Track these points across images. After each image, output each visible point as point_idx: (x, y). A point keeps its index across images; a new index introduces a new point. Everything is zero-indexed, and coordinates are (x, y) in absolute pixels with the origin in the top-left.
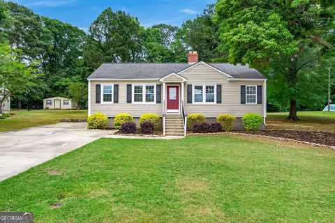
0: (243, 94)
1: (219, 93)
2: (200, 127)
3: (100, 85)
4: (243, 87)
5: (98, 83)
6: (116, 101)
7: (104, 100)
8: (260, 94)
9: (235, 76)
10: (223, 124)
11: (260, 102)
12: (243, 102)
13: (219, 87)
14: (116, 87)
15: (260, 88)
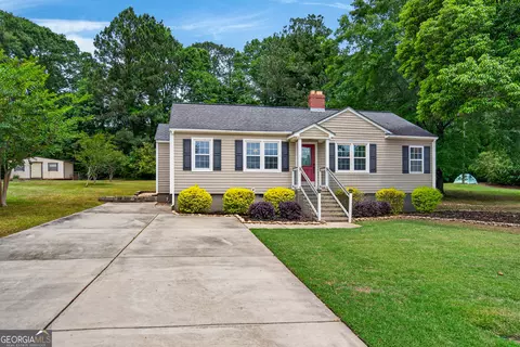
0: (405, 159)
1: (373, 158)
2: (369, 209)
3: (190, 140)
4: (405, 148)
5: (186, 137)
6: (217, 167)
7: (197, 166)
8: (428, 159)
9: (394, 132)
10: (391, 203)
11: (428, 171)
12: (405, 171)
13: (373, 147)
14: (218, 143)
15: (428, 149)
